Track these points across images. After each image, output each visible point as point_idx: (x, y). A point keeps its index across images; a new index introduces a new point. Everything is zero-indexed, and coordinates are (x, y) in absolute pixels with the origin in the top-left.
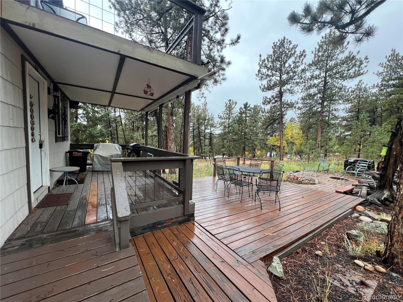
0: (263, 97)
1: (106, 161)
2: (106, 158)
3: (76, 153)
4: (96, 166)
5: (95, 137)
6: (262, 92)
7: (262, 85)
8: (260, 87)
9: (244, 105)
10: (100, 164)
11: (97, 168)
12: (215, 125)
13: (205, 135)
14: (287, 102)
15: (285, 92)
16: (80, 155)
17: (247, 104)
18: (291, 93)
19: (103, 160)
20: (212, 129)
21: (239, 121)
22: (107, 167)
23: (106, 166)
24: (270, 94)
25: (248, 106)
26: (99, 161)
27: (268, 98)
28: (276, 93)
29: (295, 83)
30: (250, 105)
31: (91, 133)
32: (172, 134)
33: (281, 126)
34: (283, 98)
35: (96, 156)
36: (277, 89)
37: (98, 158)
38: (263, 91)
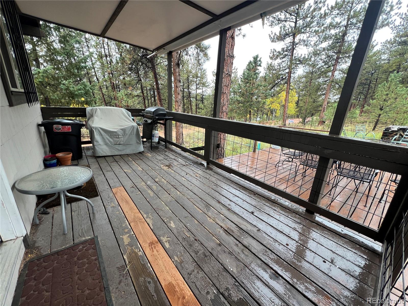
0: (271, 50)
1: (115, 139)
2: (114, 133)
3: (60, 126)
4: (99, 148)
5: (76, 95)
6: (271, 42)
7: (272, 33)
8: (270, 36)
9: (254, 58)
10: (106, 144)
11: (103, 151)
12: (207, 85)
13: (196, 96)
14: (300, 57)
15: (299, 44)
16: (68, 129)
17: (257, 56)
18: (306, 45)
19: (111, 138)
20: (204, 89)
21: (247, 79)
22: (119, 148)
23: (117, 147)
24: (280, 46)
25: (258, 59)
26: (103, 138)
27: (277, 51)
28: (287, 45)
29: (313, 31)
30: (261, 58)
31: (67, 89)
32: (179, 94)
33: (288, 87)
34: (295, 51)
35: (97, 131)
36: (289, 40)
37: (101, 134)
38: (273, 41)
